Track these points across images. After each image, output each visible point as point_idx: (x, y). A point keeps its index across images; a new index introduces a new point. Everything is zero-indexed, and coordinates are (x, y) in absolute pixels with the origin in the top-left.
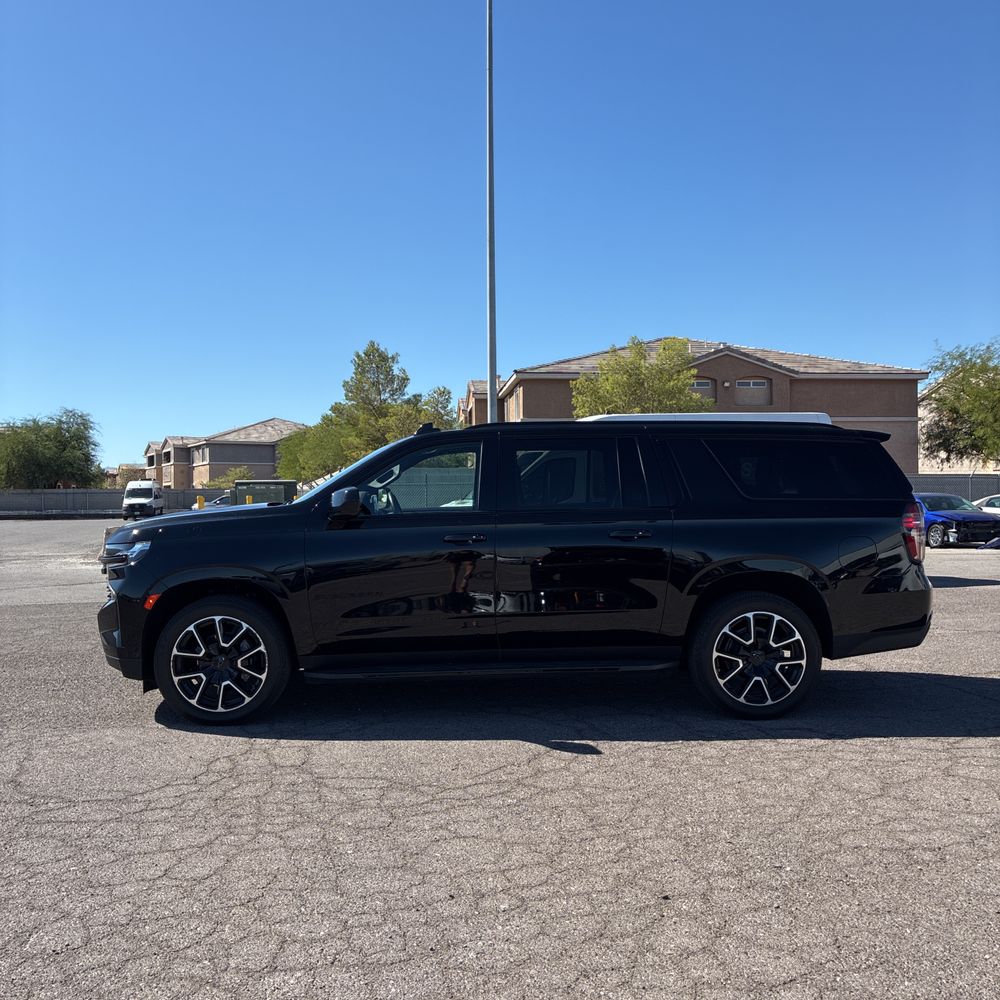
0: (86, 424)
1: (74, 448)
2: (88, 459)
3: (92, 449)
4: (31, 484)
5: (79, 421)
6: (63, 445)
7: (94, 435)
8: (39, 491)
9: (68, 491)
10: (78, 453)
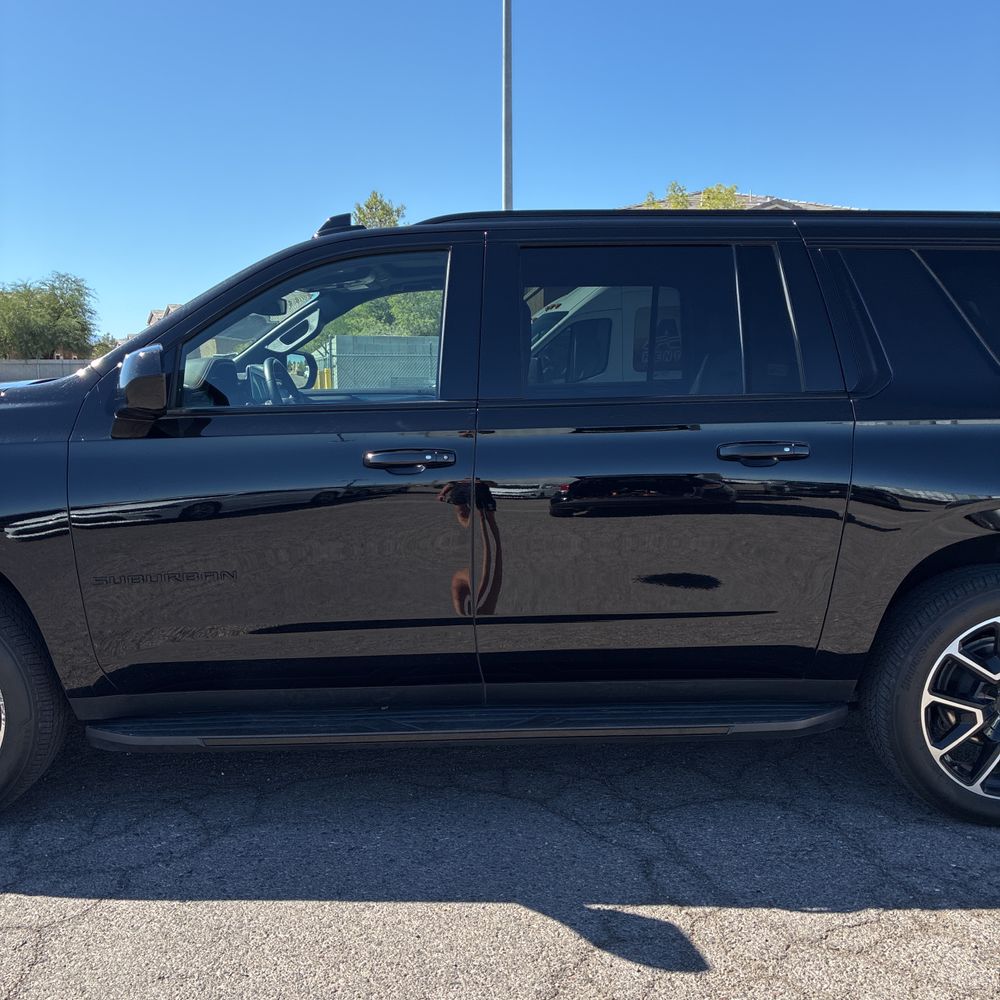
0: (80, 290)
1: (68, 315)
2: (85, 329)
3: (89, 317)
4: (27, 354)
5: (74, 286)
6: (57, 313)
7: (91, 303)
8: (33, 361)
9: (67, 361)
10: (74, 322)
